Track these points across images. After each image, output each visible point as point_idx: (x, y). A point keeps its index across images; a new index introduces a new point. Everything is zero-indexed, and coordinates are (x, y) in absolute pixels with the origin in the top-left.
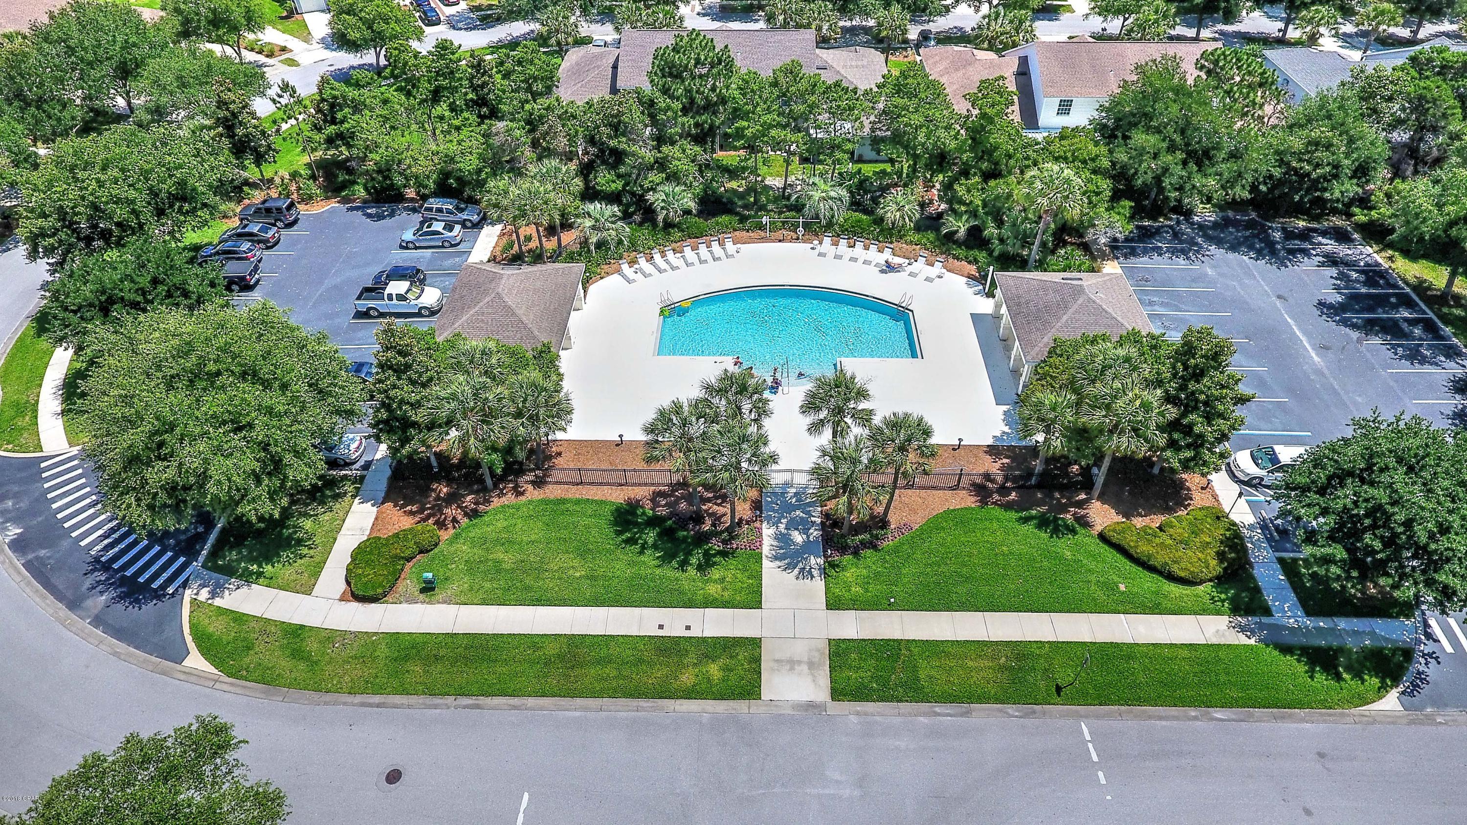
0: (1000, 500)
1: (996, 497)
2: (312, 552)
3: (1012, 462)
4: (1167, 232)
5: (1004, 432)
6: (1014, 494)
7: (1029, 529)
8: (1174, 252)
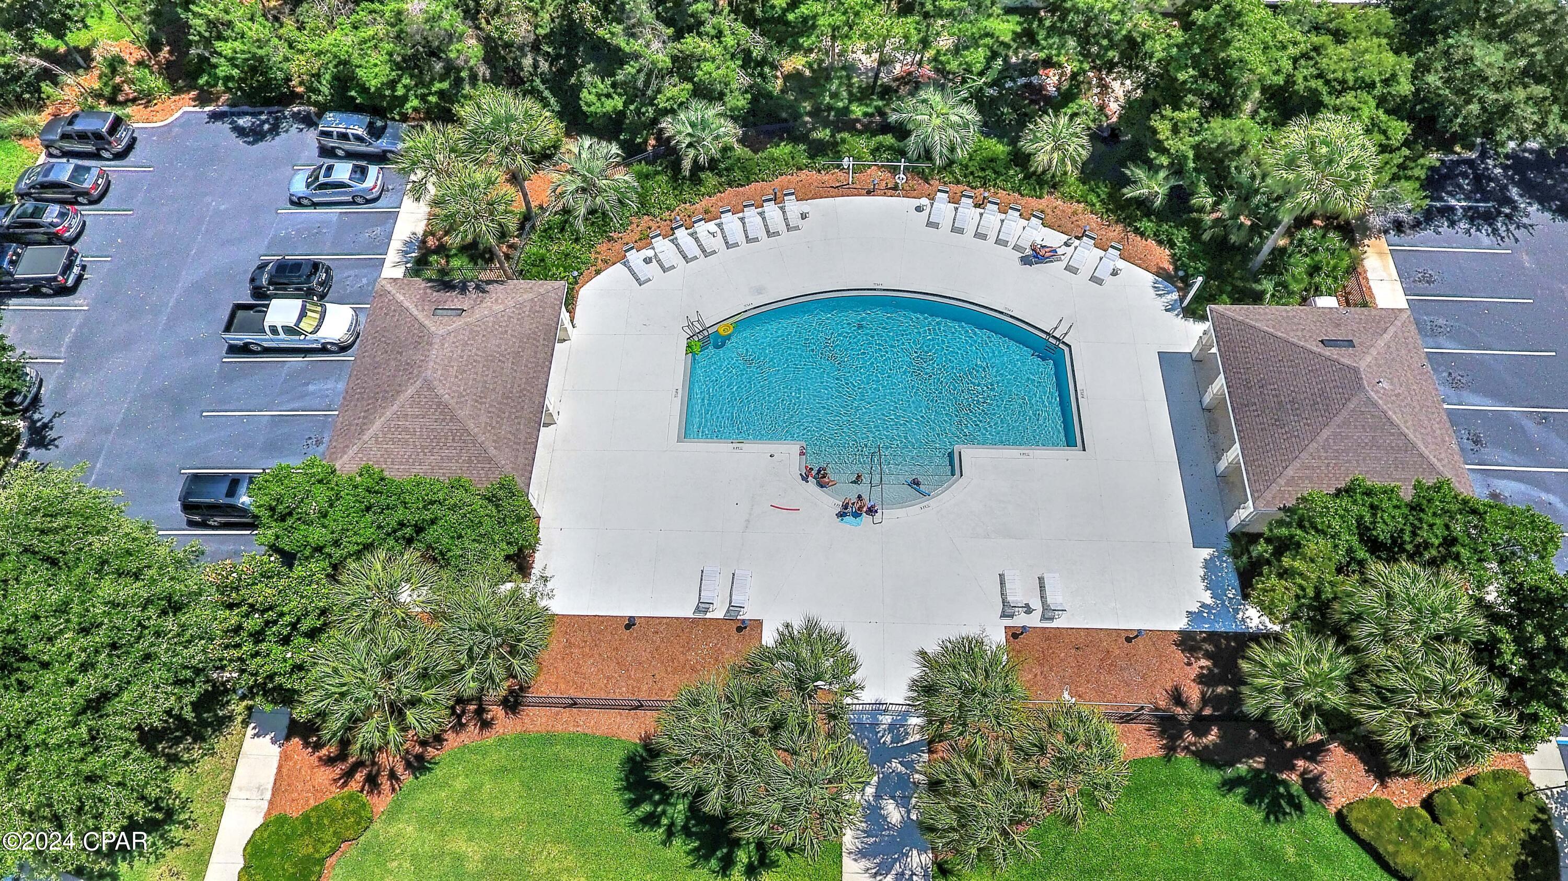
0: (1195, 744)
1: (1189, 737)
2: (189, 834)
3: (1215, 665)
4: (1465, 175)
5: (1204, 605)
6: (1215, 730)
7: (1233, 801)
8: (1475, 217)
